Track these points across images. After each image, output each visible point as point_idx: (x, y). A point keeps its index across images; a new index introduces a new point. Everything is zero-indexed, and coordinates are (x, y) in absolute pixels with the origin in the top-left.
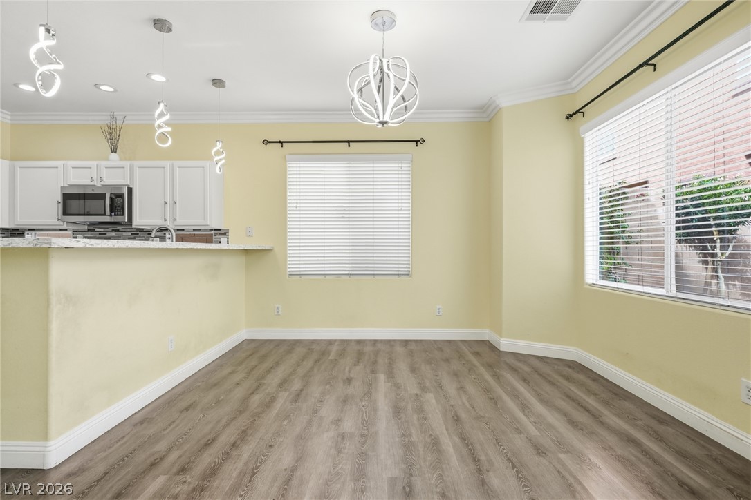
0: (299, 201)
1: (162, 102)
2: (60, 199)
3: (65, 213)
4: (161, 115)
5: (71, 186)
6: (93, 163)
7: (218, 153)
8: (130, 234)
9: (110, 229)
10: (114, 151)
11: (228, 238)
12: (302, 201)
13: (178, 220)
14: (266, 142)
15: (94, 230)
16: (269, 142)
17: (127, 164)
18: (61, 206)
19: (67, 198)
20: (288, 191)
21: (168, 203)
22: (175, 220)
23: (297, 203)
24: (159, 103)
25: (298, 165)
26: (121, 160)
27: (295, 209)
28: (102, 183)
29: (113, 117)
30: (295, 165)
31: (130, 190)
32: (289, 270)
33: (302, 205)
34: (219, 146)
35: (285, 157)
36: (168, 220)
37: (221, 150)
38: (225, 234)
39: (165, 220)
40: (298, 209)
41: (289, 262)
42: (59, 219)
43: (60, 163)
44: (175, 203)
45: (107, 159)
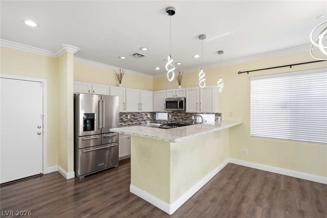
0: (257, 100)
1: (202, 69)
2: (165, 103)
3: (166, 108)
4: (202, 74)
5: (168, 98)
6: (174, 90)
7: (220, 83)
8: (184, 114)
9: (178, 112)
10: (180, 85)
11: (221, 117)
12: (259, 100)
13: (202, 110)
14: (240, 73)
15: (173, 113)
16: (241, 73)
17: (184, 89)
18: (165, 105)
19: (167, 102)
20: (251, 95)
21: (198, 103)
22: (200, 110)
23: (256, 101)
24: (201, 69)
25: (257, 82)
26: (182, 88)
27: (255, 103)
28: (177, 97)
29: (180, 72)
30: (256, 82)
31: (185, 99)
32: (251, 133)
33: (259, 102)
34: (220, 80)
35: (250, 78)
36: (198, 109)
37: (222, 82)
38: (220, 115)
39: (197, 110)
40: (257, 103)
41: (251, 130)
42: (165, 110)
43: (165, 91)
44: (200, 103)
45: (178, 88)
